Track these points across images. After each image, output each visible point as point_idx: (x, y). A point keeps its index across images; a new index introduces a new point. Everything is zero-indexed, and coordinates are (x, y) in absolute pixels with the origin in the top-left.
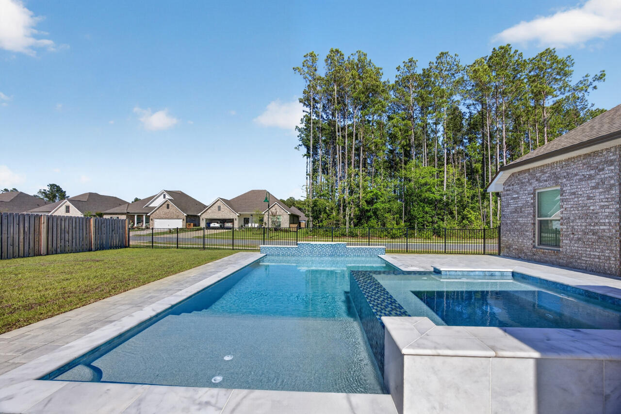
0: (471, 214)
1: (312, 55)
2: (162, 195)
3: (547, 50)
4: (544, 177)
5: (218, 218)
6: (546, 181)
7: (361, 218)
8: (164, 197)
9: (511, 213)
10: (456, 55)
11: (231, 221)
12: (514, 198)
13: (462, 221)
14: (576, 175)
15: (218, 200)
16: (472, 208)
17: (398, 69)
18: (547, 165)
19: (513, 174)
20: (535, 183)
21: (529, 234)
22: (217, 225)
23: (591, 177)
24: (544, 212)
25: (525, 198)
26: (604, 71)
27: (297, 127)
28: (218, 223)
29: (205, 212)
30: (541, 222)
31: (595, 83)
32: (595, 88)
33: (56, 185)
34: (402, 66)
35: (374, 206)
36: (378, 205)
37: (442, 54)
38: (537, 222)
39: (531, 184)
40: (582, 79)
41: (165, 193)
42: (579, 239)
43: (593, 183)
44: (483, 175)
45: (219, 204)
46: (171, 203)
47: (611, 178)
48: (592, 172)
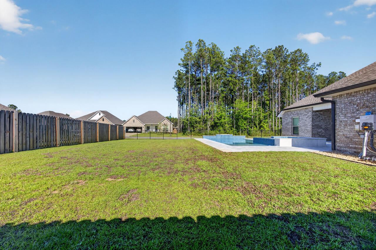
0: (264, 125)
1: (190, 42)
2: (98, 114)
3: (298, 50)
4: (295, 114)
5: (133, 126)
6: (295, 115)
7: (214, 127)
8: (100, 114)
9: (285, 124)
10: (258, 48)
11: (141, 128)
12: (286, 120)
13: (260, 128)
14: (303, 114)
15: (133, 117)
16: (264, 122)
17: (231, 51)
18: (296, 110)
19: (286, 112)
20: (292, 115)
21: (291, 131)
22: (132, 130)
23: (306, 115)
24: (295, 124)
25: (289, 120)
26: (320, 63)
27: (174, 77)
28: (132, 129)
29: (125, 123)
30: (294, 127)
31: (317, 67)
32: (317, 69)
33: (14, 105)
34: (233, 50)
35: (221, 121)
36: (223, 120)
37: (252, 46)
38: (293, 127)
39: (291, 115)
40: (312, 65)
41: (100, 112)
42: (303, 132)
43: (306, 116)
44: (269, 107)
45: (133, 118)
46: (105, 118)
47: (310, 115)
48: (306, 113)
